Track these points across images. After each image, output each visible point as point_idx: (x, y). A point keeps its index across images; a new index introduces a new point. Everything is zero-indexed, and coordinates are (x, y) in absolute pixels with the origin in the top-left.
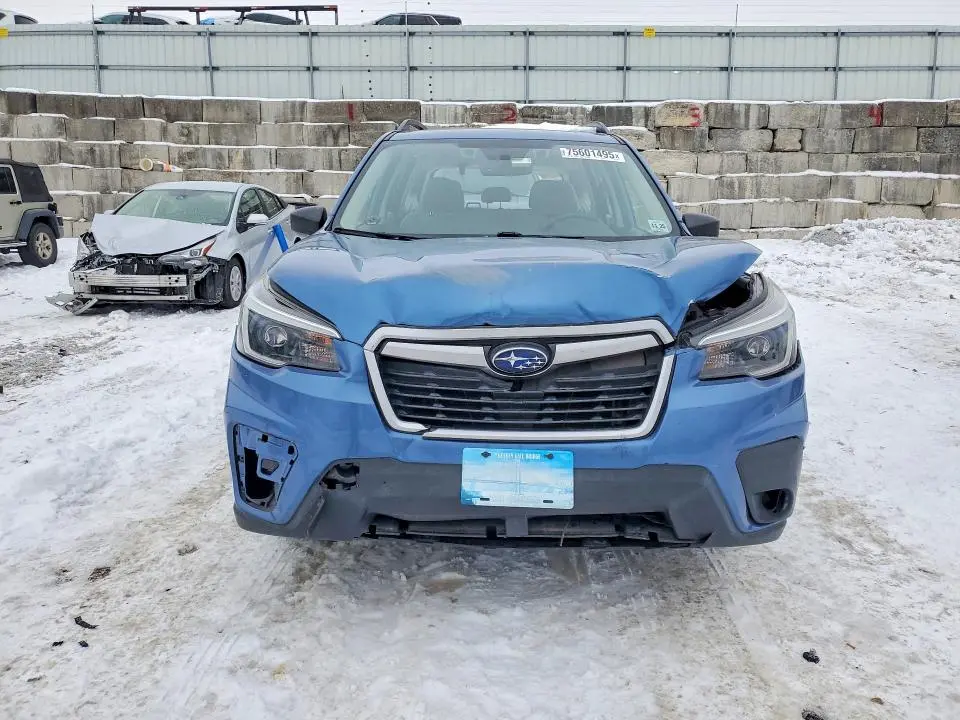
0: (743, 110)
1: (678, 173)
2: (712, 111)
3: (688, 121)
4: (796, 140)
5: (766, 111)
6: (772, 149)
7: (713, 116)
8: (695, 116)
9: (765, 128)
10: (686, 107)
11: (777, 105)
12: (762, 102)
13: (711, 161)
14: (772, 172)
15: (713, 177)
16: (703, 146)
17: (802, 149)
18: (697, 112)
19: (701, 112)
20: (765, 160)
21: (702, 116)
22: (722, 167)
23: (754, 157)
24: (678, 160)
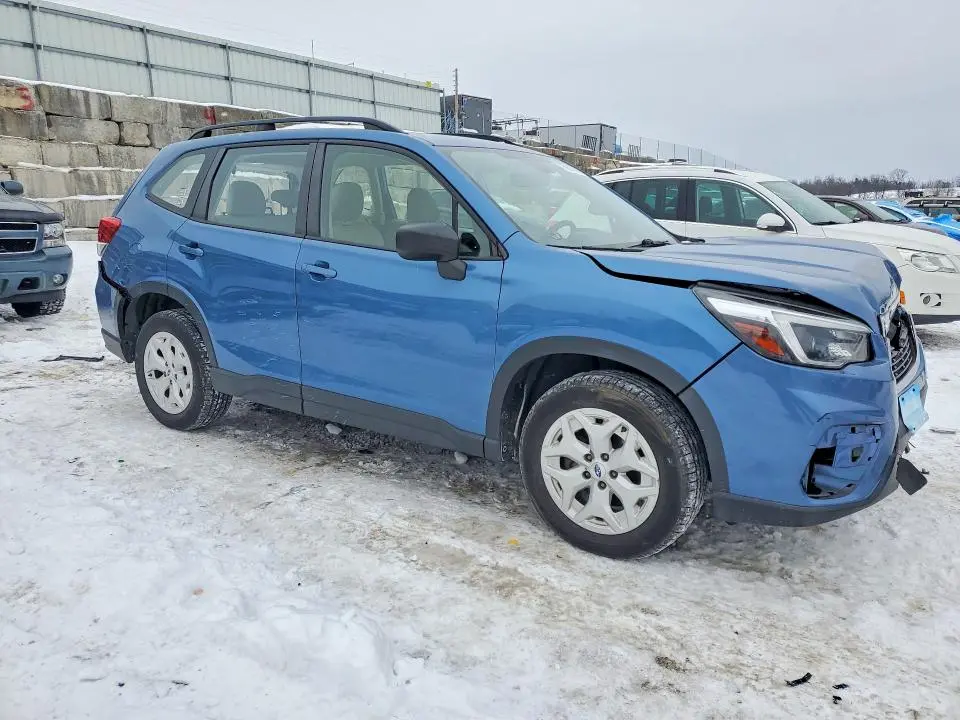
0: (81, 96)
1: (20, 163)
2: (44, 93)
3: (17, 103)
4: (144, 134)
5: (107, 102)
6: (120, 142)
7: (47, 100)
8: (25, 97)
9: (109, 119)
10: (12, 86)
11: (118, 97)
12: (102, 92)
13: (58, 151)
14: (127, 167)
15: (66, 170)
16: (42, 134)
17: (151, 145)
18: (25, 92)
19: (32, 93)
20: (117, 154)
21: (34, 99)
22: (72, 158)
23: (105, 149)
24: (16, 148)
